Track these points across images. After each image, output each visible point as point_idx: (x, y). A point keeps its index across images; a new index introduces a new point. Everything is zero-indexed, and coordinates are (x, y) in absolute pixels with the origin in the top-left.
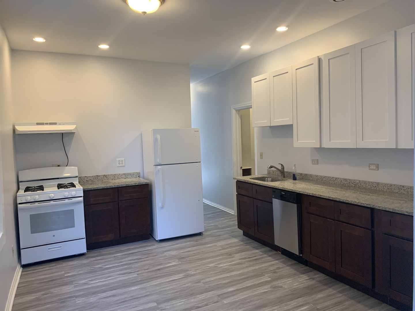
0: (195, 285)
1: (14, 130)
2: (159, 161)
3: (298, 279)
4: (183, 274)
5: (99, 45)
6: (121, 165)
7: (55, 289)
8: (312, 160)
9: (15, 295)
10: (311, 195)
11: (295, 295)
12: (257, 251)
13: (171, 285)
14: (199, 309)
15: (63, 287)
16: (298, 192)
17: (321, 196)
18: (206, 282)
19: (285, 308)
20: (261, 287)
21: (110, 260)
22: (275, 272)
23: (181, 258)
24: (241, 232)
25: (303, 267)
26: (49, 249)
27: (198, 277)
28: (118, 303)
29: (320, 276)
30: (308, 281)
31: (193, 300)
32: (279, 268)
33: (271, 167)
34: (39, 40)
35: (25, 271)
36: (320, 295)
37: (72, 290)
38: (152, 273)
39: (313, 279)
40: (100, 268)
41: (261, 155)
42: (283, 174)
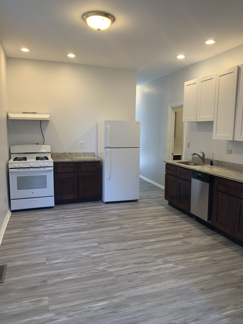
0: (127, 234)
1: (8, 117)
2: (108, 145)
3: (205, 239)
4: (120, 227)
5: (68, 54)
6: (82, 146)
7: (32, 228)
8: (227, 150)
9: (6, 229)
10: (220, 176)
11: (199, 249)
12: (177, 216)
13: (109, 233)
14: (127, 251)
15: (37, 227)
16: (211, 174)
17: (228, 178)
18: (135, 234)
19: (190, 257)
20: (175, 241)
21: (69, 212)
22: (187, 232)
23: (119, 216)
24: (167, 202)
25: (210, 231)
26: (29, 201)
27: (130, 229)
28: (72, 241)
29: (222, 238)
30: (212, 241)
31: (123, 245)
32: (191, 230)
33: (194, 154)
34: (25, 50)
35: (13, 215)
36: (219, 251)
37: (42, 229)
38: (98, 224)
39: (216, 240)
40: (63, 217)
41: (188, 145)
42: (203, 160)
